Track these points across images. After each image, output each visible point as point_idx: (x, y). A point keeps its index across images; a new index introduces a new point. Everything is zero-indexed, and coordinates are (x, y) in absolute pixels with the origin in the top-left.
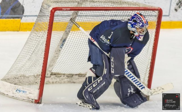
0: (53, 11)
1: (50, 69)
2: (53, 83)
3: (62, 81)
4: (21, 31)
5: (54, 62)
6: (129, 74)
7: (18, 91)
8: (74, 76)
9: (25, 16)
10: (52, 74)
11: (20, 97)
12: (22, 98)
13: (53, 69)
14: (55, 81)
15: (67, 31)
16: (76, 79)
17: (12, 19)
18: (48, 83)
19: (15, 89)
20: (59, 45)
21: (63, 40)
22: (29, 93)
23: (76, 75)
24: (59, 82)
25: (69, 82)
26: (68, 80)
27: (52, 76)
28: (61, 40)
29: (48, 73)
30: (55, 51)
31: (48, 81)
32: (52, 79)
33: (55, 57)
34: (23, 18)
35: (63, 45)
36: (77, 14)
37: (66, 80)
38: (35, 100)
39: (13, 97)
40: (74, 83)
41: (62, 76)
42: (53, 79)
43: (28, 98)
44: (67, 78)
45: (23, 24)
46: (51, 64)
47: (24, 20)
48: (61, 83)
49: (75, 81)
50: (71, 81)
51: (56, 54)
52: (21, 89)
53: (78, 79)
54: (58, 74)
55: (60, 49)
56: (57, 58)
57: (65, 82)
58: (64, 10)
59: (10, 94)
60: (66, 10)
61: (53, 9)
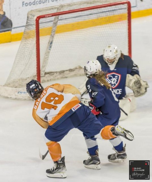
0: (38, 19)
1: (43, 70)
2: (48, 81)
3: (56, 78)
4: (13, 41)
5: (45, 63)
7: (19, 93)
8: (65, 72)
9: (14, 28)
10: (46, 74)
11: (22, 98)
12: (24, 98)
13: (45, 69)
14: (49, 79)
15: (53, 34)
16: (67, 74)
17: (3, 33)
19: (16, 92)
20: (47, 48)
21: (50, 43)
23: (67, 70)
24: (53, 79)
25: (62, 78)
26: (61, 76)
27: (47, 75)
28: (49, 43)
29: (42, 73)
30: (45, 53)
31: (44, 80)
32: (47, 77)
33: (46, 58)
34: (13, 30)
35: (51, 47)
36: (58, 18)
37: (59, 76)
39: (16, 99)
40: (66, 77)
41: (55, 73)
44: (60, 75)
45: (13, 35)
46: (44, 65)
47: (13, 31)
50: (64, 76)
51: (47, 55)
52: (22, 91)
53: (69, 73)
54: (51, 73)
55: (49, 51)
56: (48, 59)
57: (58, 78)
58: (47, 17)
59: (14, 97)
60: (49, 17)
61: (38, 17)
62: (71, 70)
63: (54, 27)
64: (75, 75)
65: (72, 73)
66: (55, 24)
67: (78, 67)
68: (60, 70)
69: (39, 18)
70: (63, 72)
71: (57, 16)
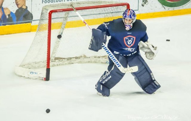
0: (50, 13)
1: (54, 56)
2: (57, 65)
3: (65, 63)
4: (32, 31)
5: (56, 50)
6: (110, 53)
7: (31, 73)
8: (72, 59)
9: (34, 21)
10: (56, 59)
11: (33, 77)
12: (35, 78)
13: (55, 55)
14: (58, 63)
15: (63, 26)
16: (74, 61)
17: (25, 24)
18: (54, 65)
19: (29, 72)
22: (40, 74)
23: (73, 58)
24: (62, 64)
25: (69, 63)
26: (68, 62)
29: (52, 57)
30: (56, 42)
31: (54, 64)
33: (56, 46)
36: (68, 14)
37: (67, 62)
38: (45, 78)
39: (28, 78)
40: (73, 63)
41: (64, 59)
42: (57, 62)
43: (39, 77)
45: (33, 26)
46: (54, 52)
47: (33, 23)
48: (63, 65)
49: (73, 62)
50: (71, 63)
51: (57, 44)
52: (34, 72)
53: (75, 60)
55: (59, 40)
56: (58, 47)
57: (66, 64)
58: (58, 12)
59: (26, 76)
60: (60, 11)
61: (50, 11)
62: (76, 58)
63: (64, 21)
64: (80, 62)
65: (78, 60)
66: (66, 18)
67: (83, 56)
68: (67, 57)
69: (52, 12)
70: (71, 58)
71: (68, 12)
